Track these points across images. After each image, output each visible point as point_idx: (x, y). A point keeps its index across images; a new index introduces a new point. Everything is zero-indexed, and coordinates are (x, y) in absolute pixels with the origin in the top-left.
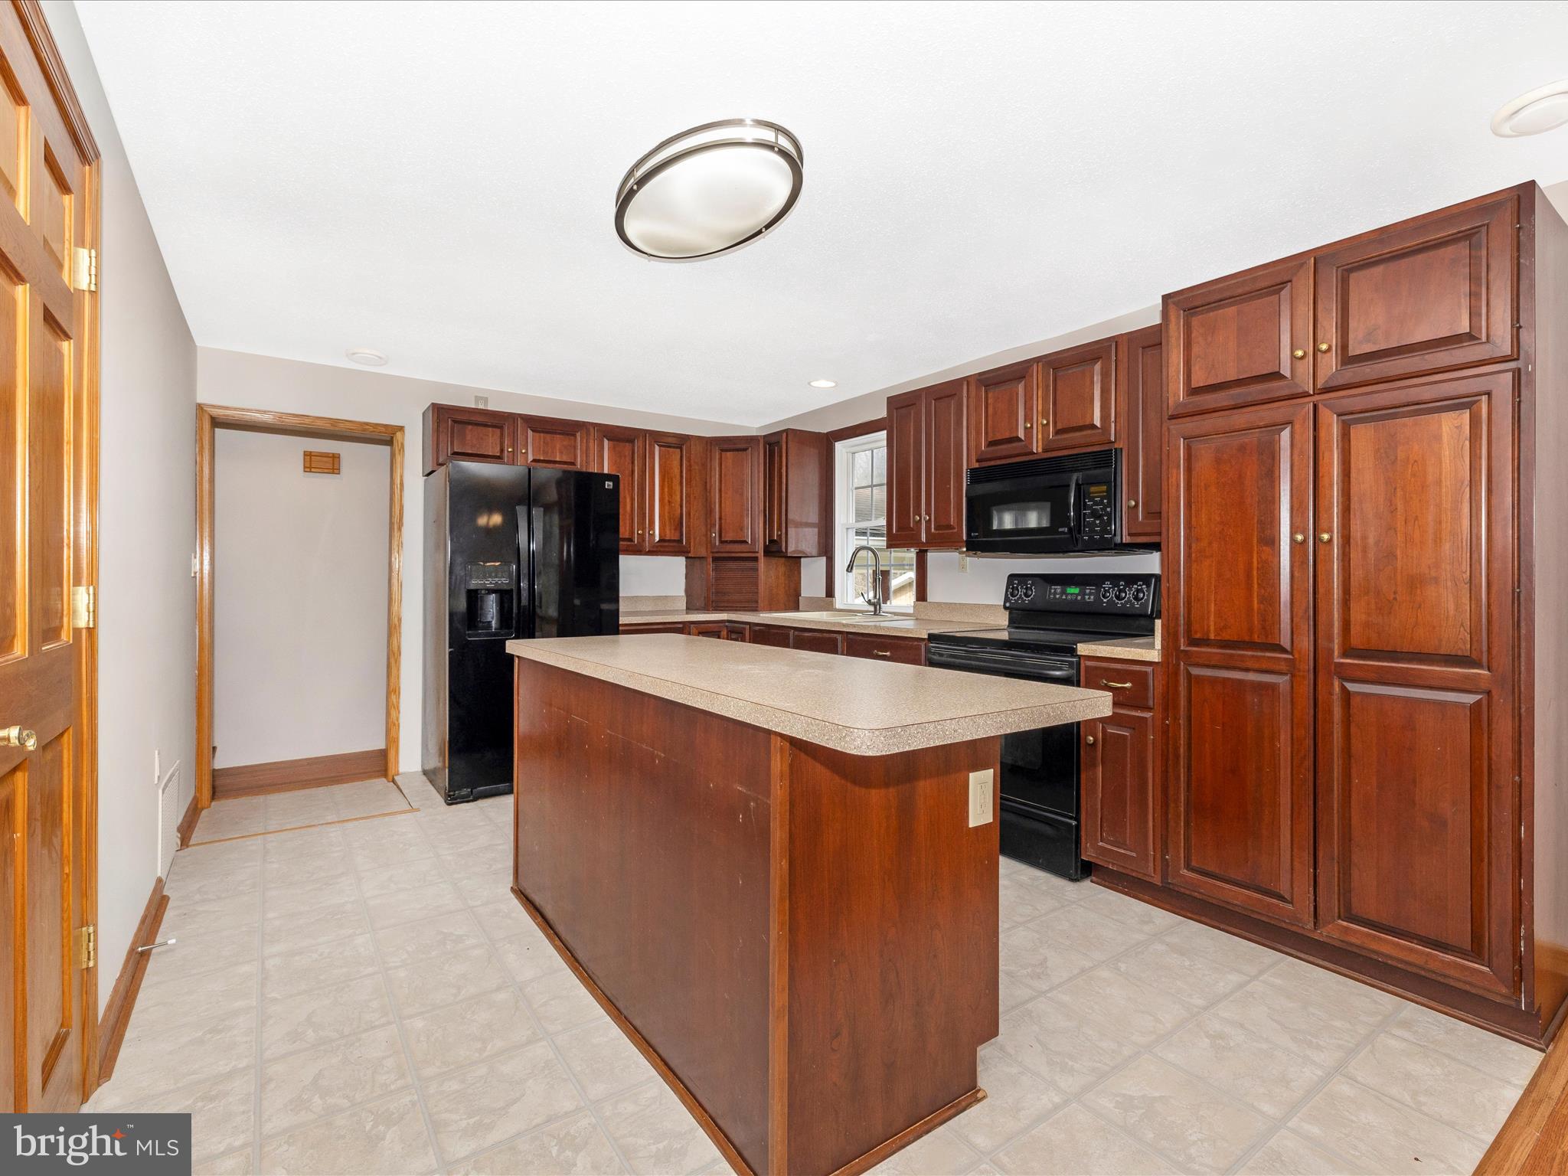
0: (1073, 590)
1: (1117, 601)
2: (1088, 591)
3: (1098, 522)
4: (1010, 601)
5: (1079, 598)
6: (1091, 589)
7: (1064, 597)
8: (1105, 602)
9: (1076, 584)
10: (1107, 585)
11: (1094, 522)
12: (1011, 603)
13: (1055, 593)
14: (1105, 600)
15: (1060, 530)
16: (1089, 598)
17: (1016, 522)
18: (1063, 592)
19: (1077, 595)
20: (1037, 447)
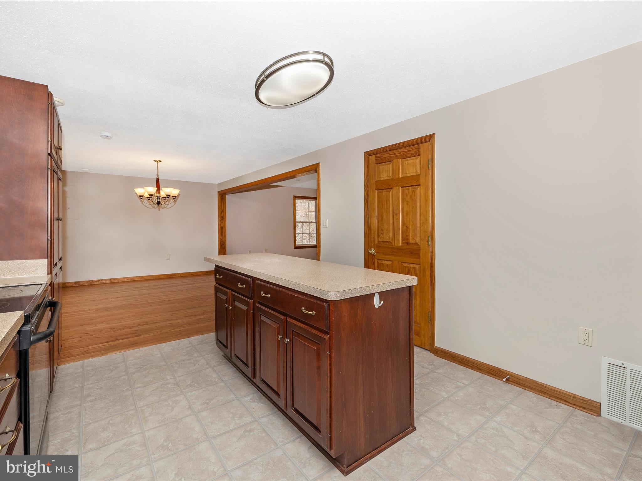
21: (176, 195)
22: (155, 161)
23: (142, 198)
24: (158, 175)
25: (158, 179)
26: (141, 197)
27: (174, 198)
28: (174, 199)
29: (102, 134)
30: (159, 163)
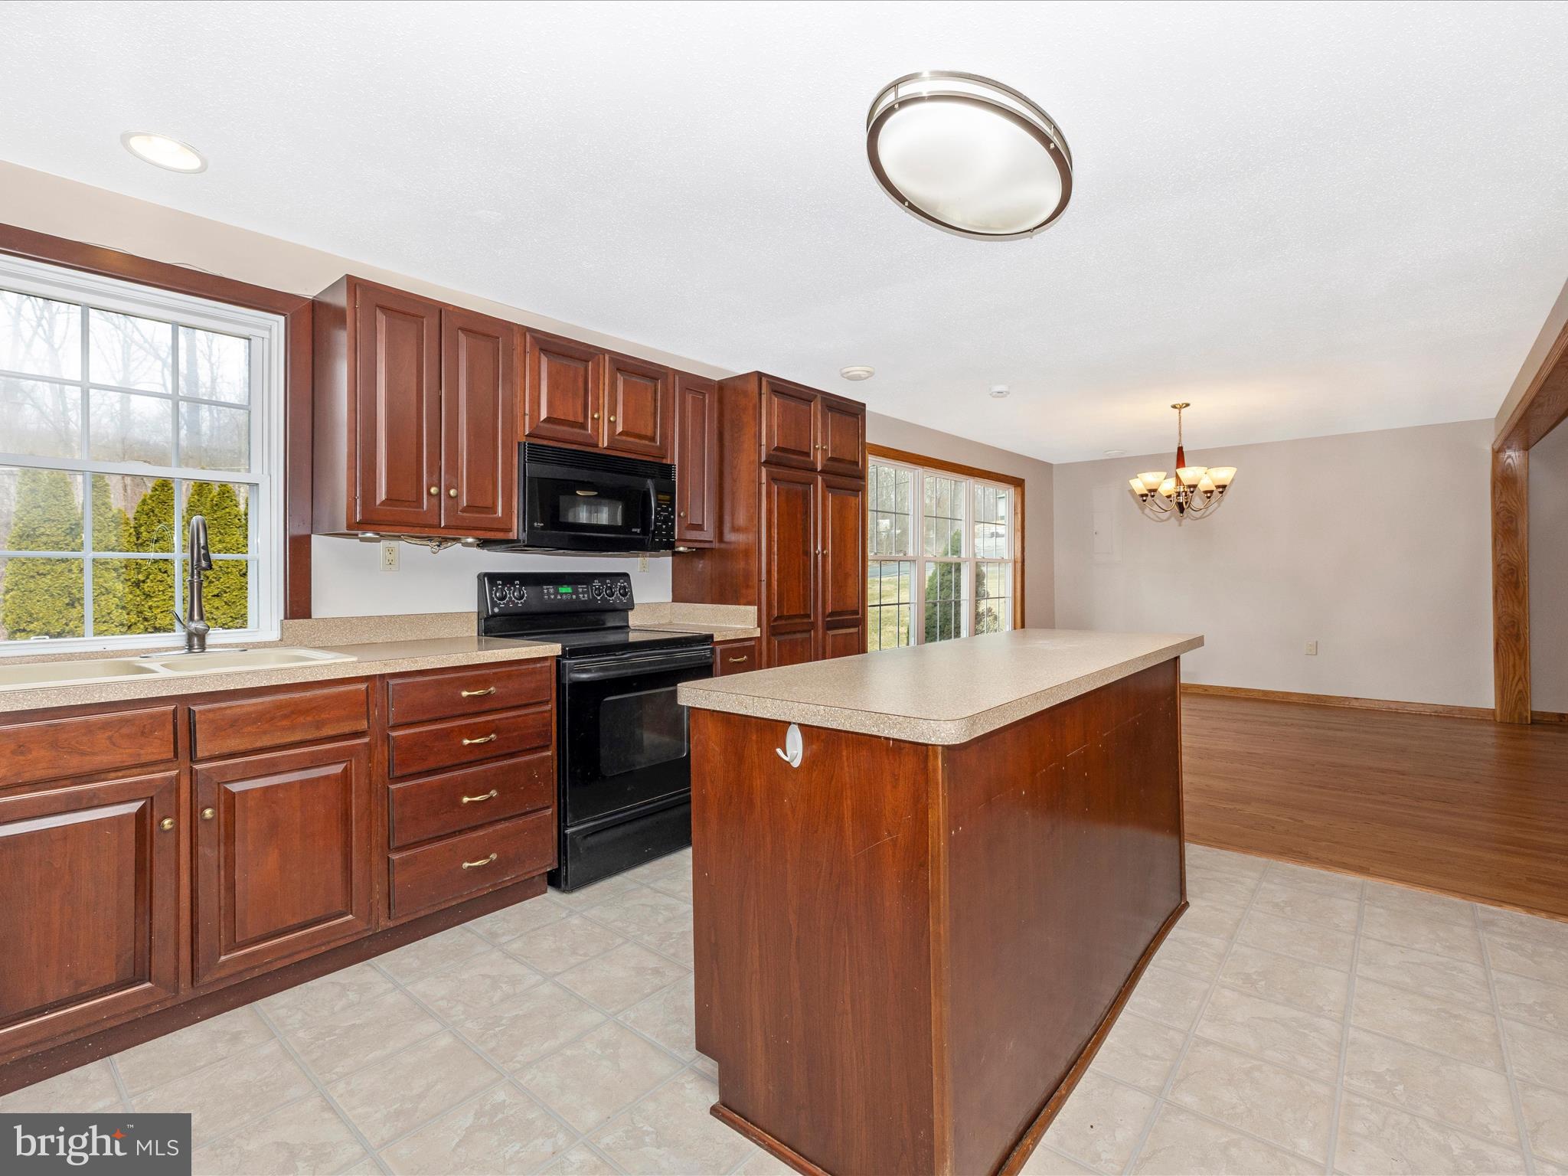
0: (565, 589)
1: (608, 598)
2: (580, 590)
3: (664, 527)
4: (498, 606)
5: (574, 597)
6: (583, 588)
7: (559, 597)
8: (599, 600)
9: (568, 584)
10: (596, 583)
11: (661, 526)
12: (500, 608)
13: (549, 594)
14: (599, 598)
15: (634, 530)
16: (584, 597)
17: (590, 518)
18: (557, 593)
19: (572, 594)
20: (604, 442)
21: (1227, 483)
22: (1174, 407)
23: (1144, 501)
24: (1180, 440)
25: (1180, 449)
26: (1144, 498)
27: (1209, 495)
28: (1209, 497)
29: (993, 391)
30: (1183, 410)
